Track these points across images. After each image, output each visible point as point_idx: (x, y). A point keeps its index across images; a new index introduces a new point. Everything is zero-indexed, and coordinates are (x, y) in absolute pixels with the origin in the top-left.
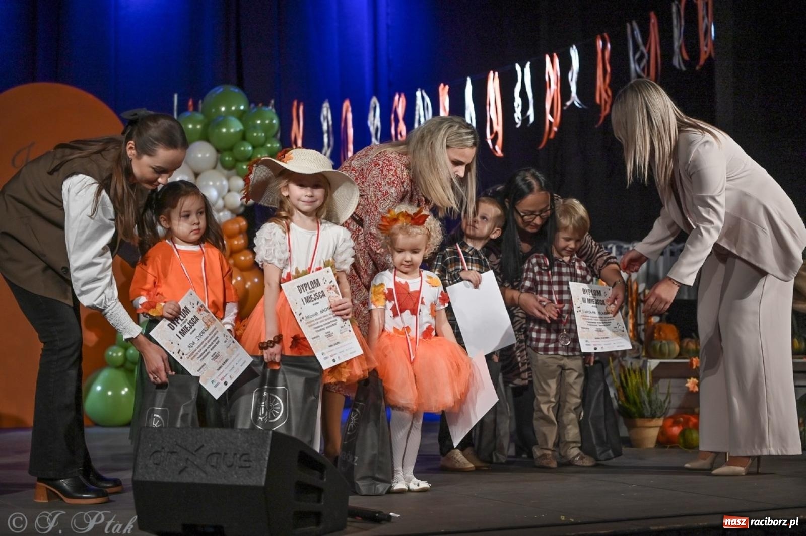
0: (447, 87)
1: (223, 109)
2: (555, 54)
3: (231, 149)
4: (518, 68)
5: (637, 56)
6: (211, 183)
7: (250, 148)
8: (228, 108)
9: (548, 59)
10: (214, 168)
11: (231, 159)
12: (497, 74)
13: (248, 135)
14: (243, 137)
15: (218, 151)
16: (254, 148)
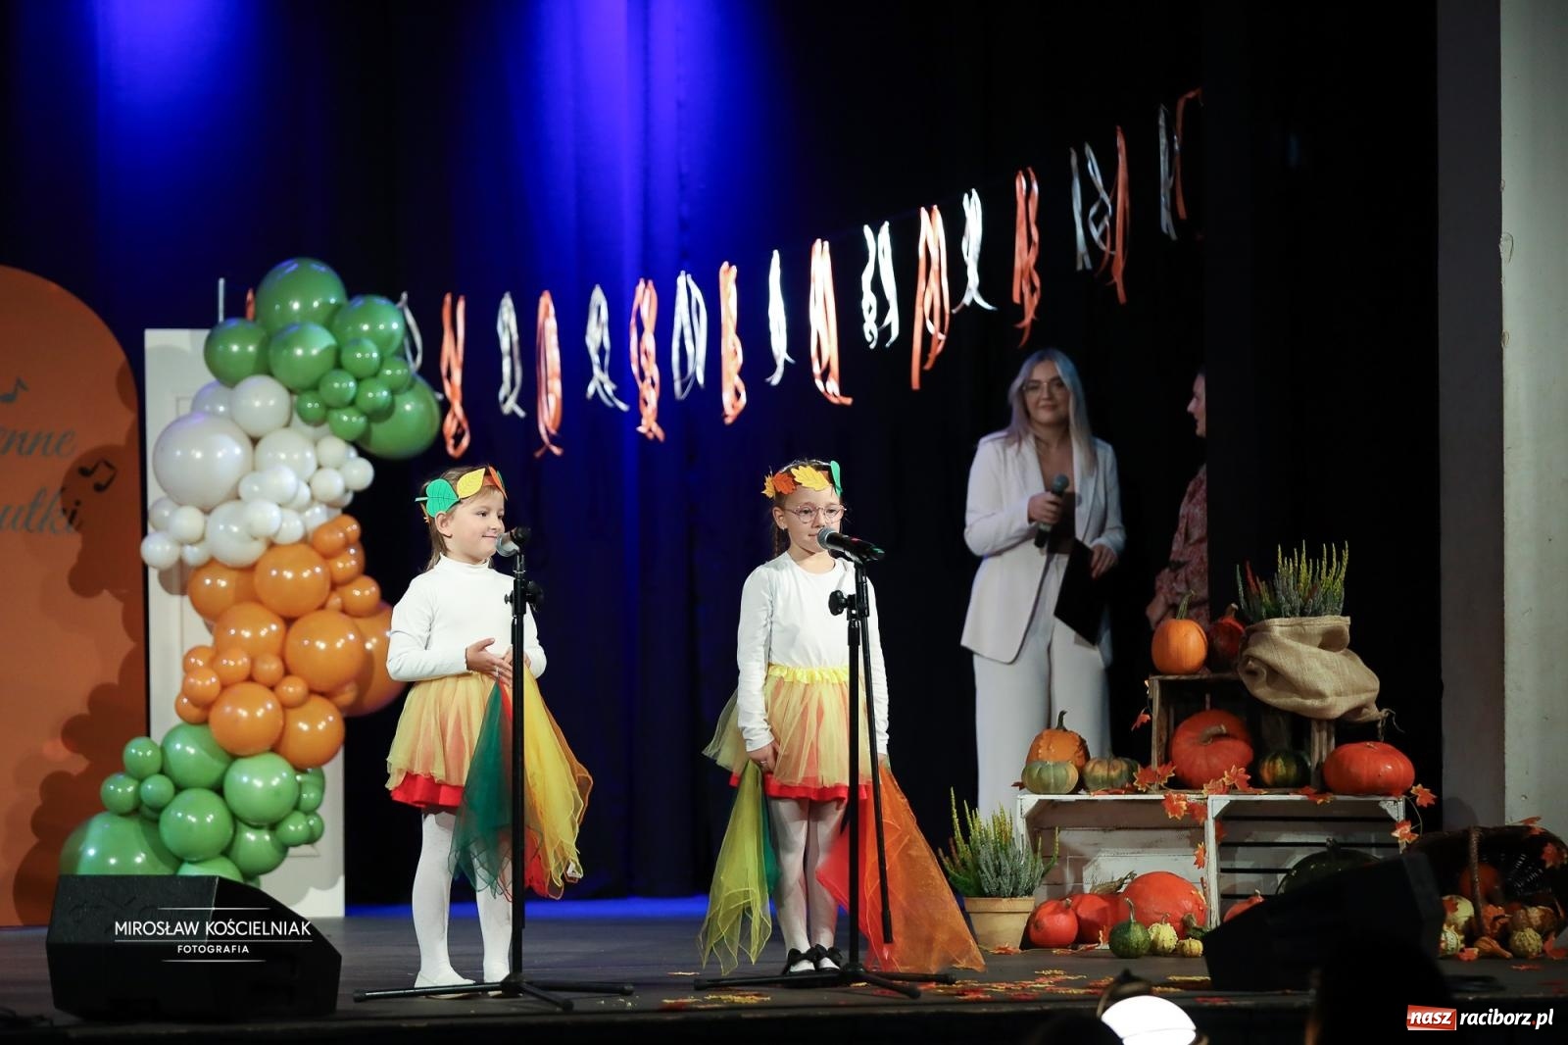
0: (734, 269)
1: (296, 306)
2: (935, 207)
3: (315, 387)
4: (867, 231)
5: (1093, 211)
6: (283, 456)
7: (352, 384)
8: (306, 305)
9: (924, 212)
10: (288, 425)
11: (317, 405)
12: (826, 243)
13: (346, 358)
14: (337, 361)
15: (291, 391)
16: (358, 380)
